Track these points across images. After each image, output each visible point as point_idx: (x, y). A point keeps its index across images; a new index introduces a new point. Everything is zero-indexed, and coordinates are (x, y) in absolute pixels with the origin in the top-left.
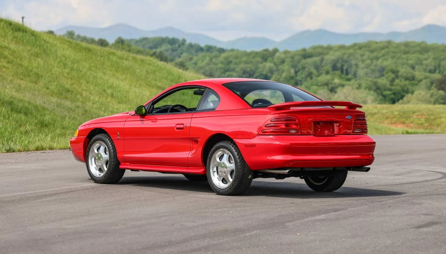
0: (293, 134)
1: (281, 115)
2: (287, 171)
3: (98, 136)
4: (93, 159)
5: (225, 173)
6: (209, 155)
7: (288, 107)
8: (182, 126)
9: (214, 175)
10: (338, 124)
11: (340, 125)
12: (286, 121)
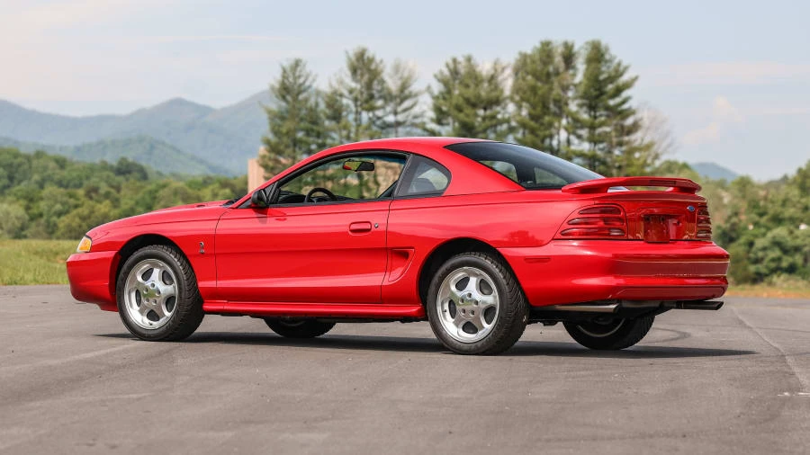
0: (616, 239)
1: (597, 202)
2: (614, 306)
3: (148, 250)
4: (133, 295)
5: (473, 312)
6: (436, 279)
7: (605, 187)
8: (368, 226)
9: (444, 317)
10: (675, 222)
11: (678, 223)
12: (602, 212)
